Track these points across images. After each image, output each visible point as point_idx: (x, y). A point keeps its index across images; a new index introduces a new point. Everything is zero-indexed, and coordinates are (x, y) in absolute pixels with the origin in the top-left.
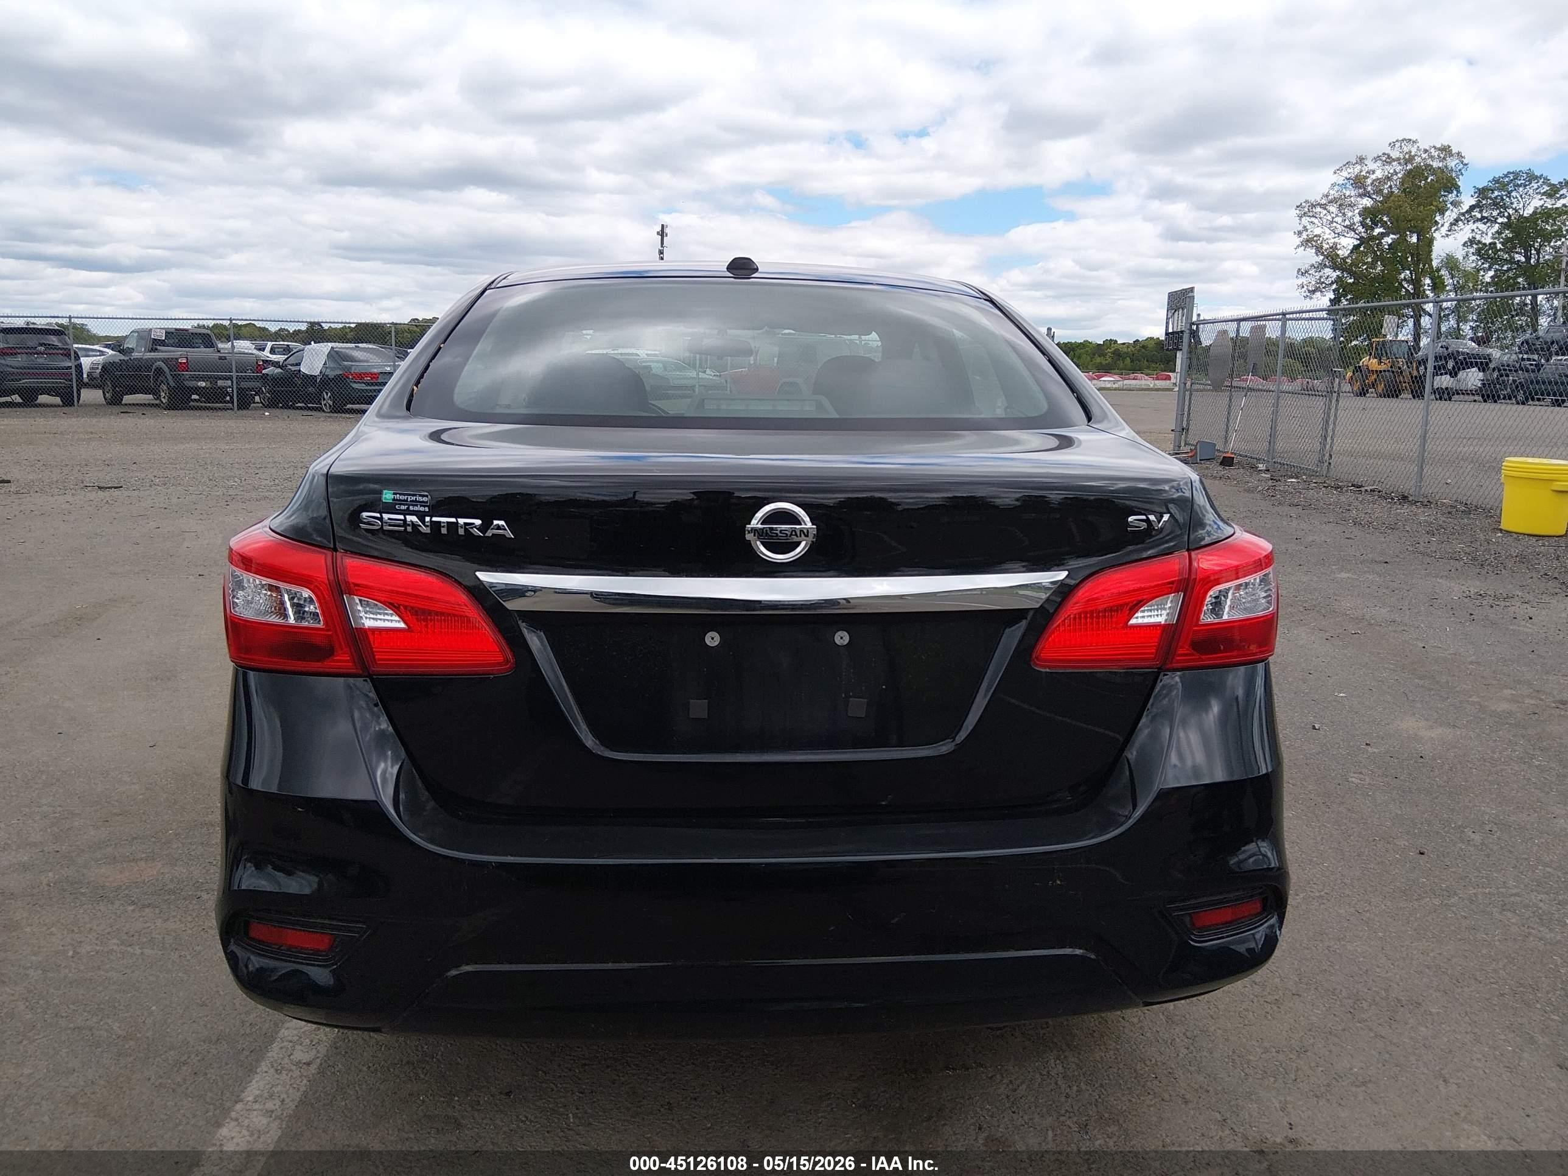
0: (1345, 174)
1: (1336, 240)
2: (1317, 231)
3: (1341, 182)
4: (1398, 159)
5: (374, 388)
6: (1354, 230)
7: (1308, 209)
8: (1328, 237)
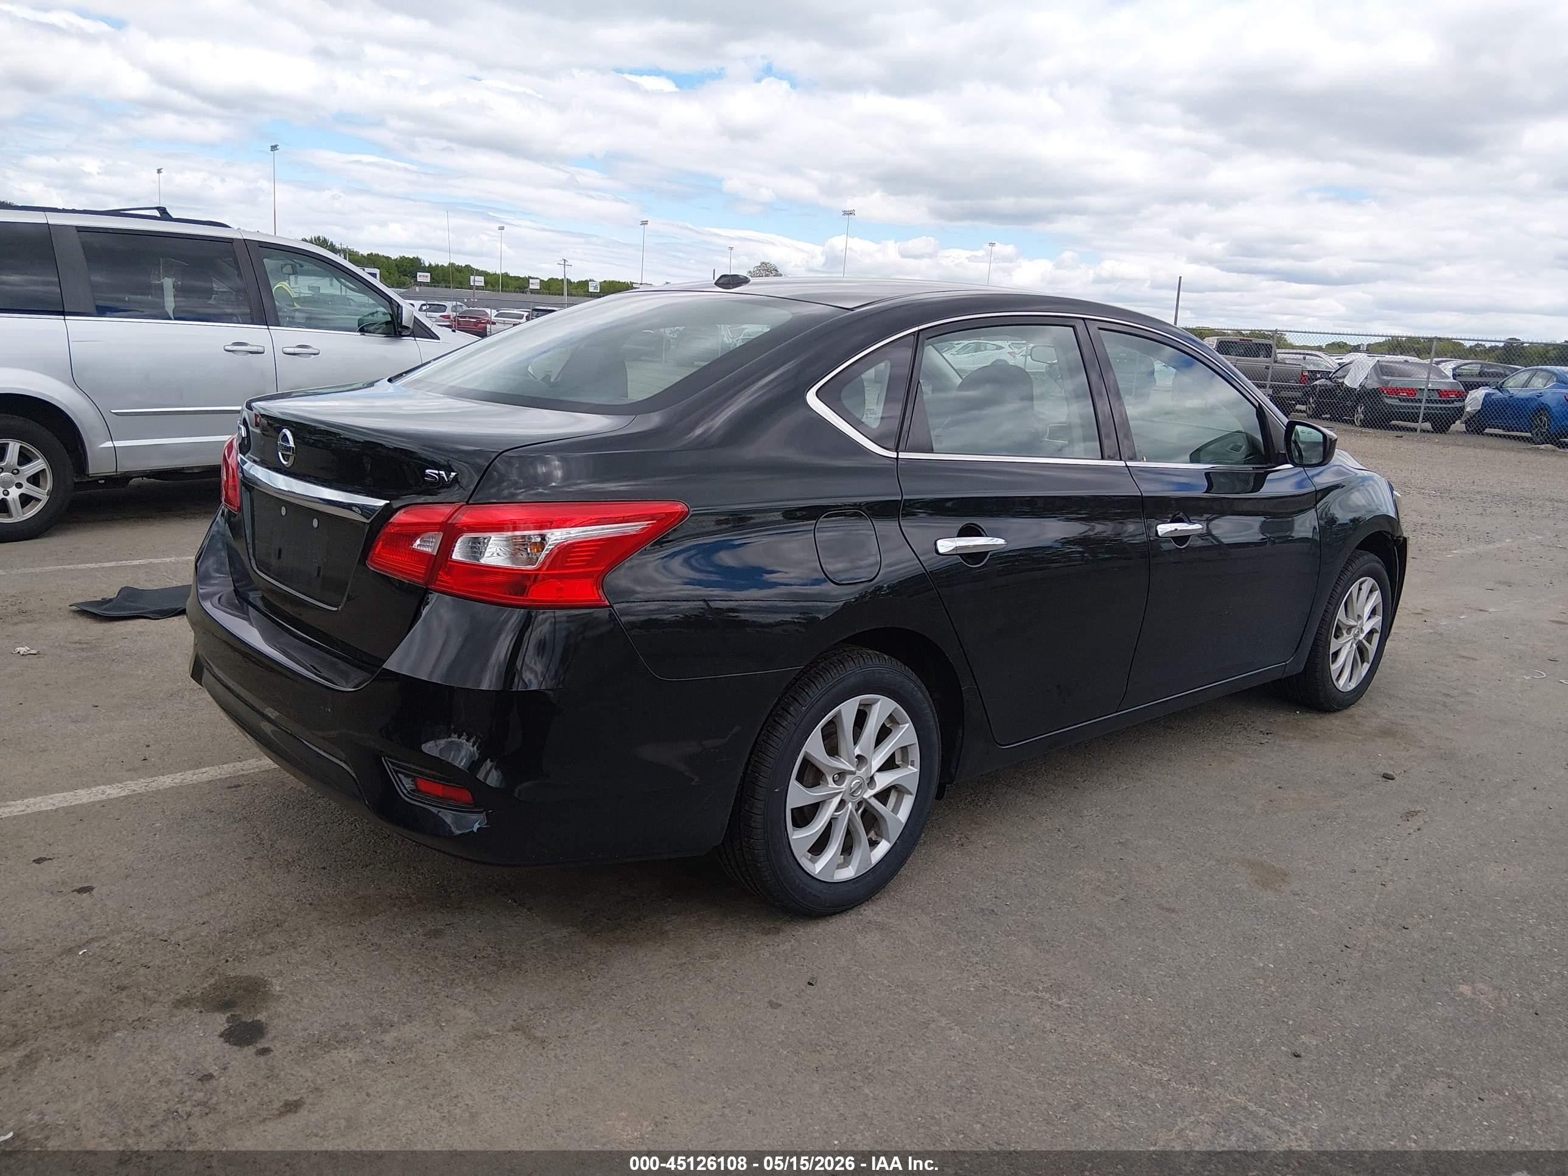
5: (1445, 406)
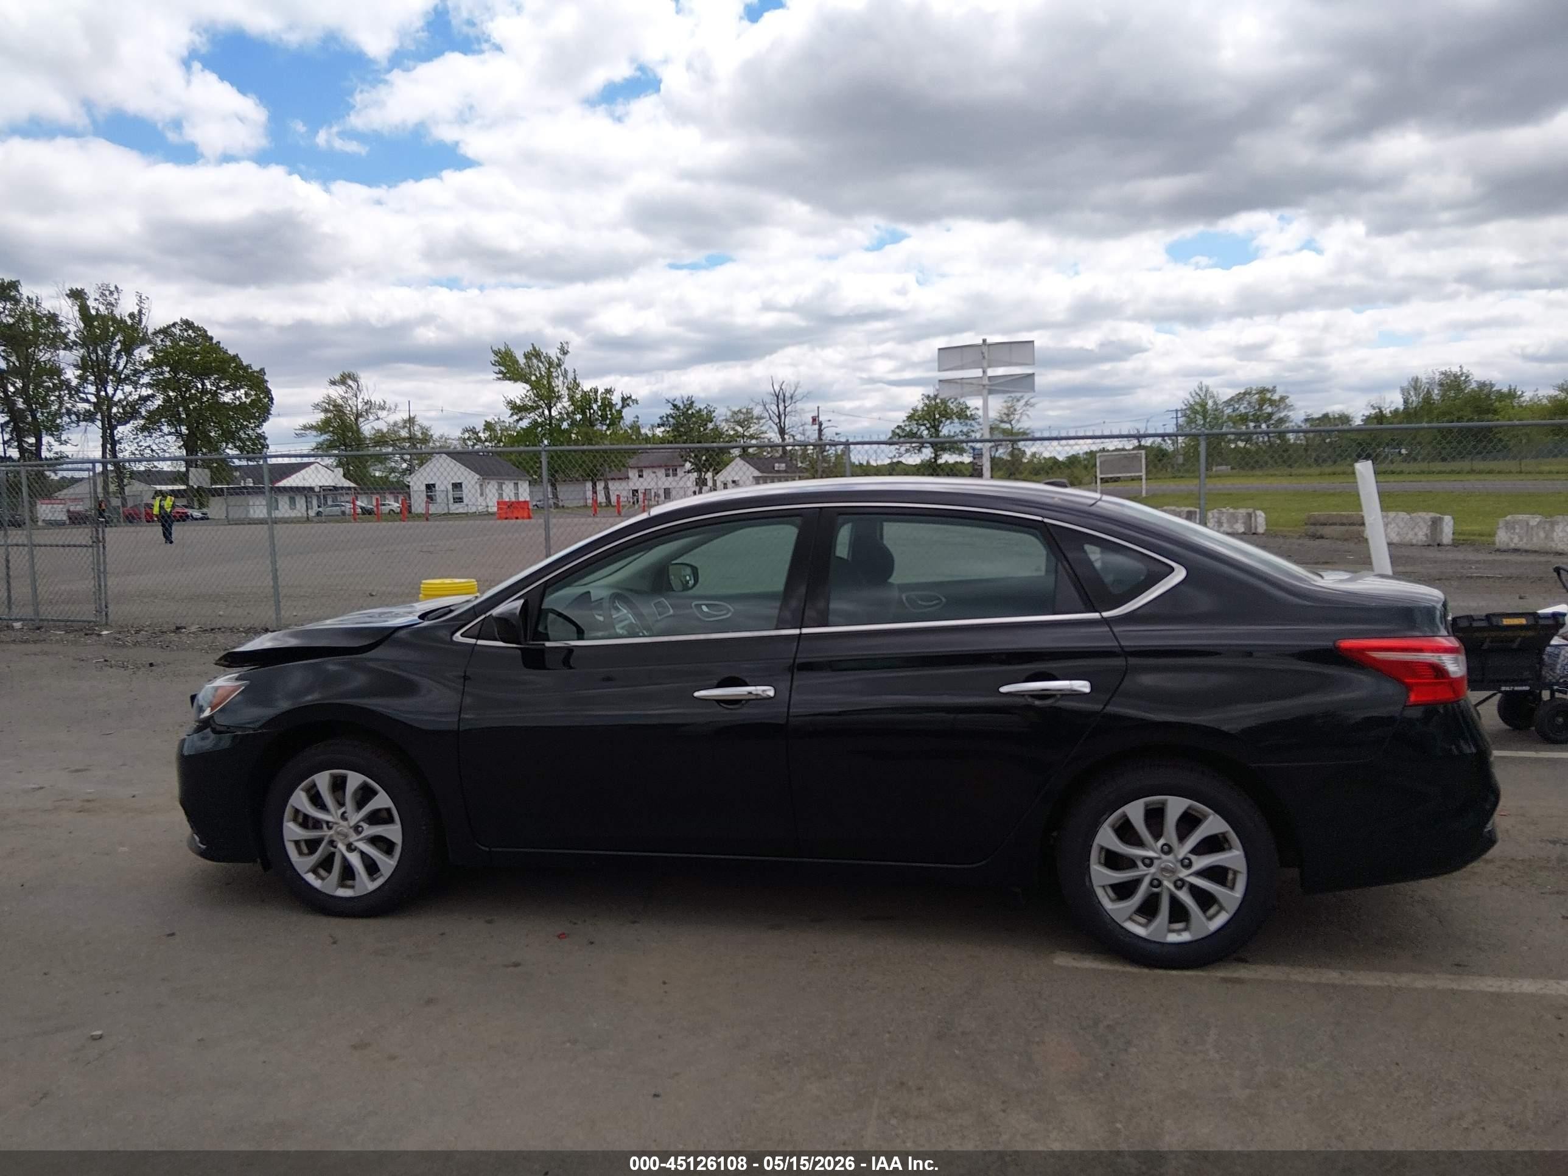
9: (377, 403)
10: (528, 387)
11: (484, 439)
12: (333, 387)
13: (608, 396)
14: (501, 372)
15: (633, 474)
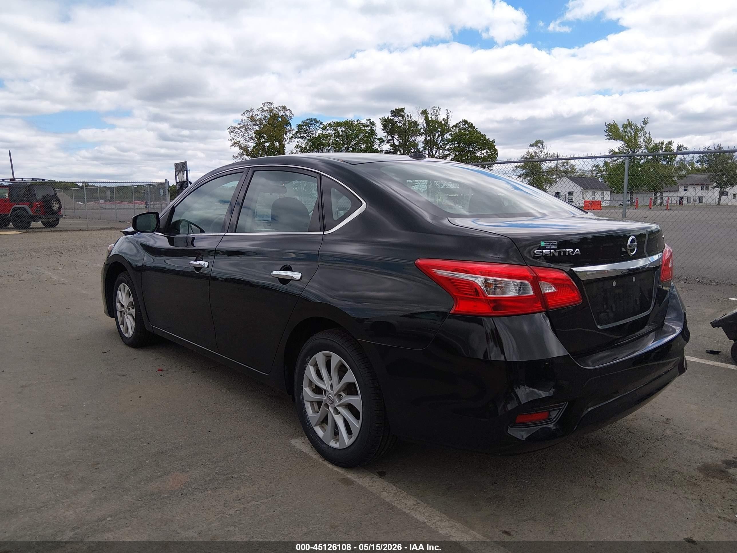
0: (246, 115)
1: (247, 143)
2: (238, 139)
3: (245, 119)
4: (267, 110)
6: (253, 139)
7: (233, 130)
8: (244, 143)
9: (551, 154)
10: (623, 143)
11: (602, 170)
12: (531, 147)
13: (670, 146)
14: (609, 135)
15: (681, 189)
